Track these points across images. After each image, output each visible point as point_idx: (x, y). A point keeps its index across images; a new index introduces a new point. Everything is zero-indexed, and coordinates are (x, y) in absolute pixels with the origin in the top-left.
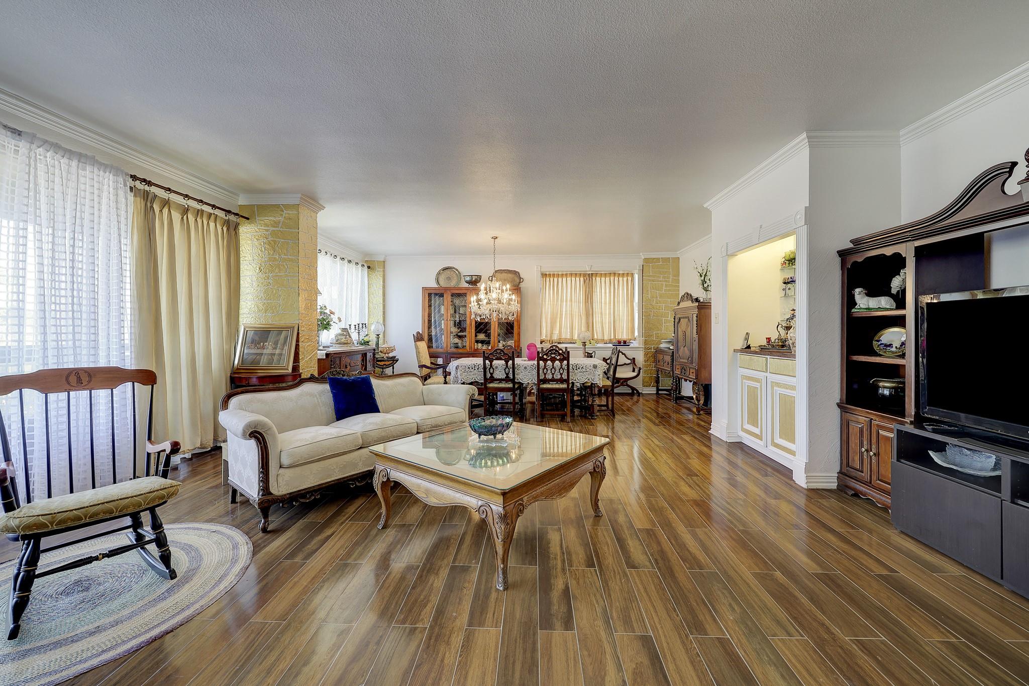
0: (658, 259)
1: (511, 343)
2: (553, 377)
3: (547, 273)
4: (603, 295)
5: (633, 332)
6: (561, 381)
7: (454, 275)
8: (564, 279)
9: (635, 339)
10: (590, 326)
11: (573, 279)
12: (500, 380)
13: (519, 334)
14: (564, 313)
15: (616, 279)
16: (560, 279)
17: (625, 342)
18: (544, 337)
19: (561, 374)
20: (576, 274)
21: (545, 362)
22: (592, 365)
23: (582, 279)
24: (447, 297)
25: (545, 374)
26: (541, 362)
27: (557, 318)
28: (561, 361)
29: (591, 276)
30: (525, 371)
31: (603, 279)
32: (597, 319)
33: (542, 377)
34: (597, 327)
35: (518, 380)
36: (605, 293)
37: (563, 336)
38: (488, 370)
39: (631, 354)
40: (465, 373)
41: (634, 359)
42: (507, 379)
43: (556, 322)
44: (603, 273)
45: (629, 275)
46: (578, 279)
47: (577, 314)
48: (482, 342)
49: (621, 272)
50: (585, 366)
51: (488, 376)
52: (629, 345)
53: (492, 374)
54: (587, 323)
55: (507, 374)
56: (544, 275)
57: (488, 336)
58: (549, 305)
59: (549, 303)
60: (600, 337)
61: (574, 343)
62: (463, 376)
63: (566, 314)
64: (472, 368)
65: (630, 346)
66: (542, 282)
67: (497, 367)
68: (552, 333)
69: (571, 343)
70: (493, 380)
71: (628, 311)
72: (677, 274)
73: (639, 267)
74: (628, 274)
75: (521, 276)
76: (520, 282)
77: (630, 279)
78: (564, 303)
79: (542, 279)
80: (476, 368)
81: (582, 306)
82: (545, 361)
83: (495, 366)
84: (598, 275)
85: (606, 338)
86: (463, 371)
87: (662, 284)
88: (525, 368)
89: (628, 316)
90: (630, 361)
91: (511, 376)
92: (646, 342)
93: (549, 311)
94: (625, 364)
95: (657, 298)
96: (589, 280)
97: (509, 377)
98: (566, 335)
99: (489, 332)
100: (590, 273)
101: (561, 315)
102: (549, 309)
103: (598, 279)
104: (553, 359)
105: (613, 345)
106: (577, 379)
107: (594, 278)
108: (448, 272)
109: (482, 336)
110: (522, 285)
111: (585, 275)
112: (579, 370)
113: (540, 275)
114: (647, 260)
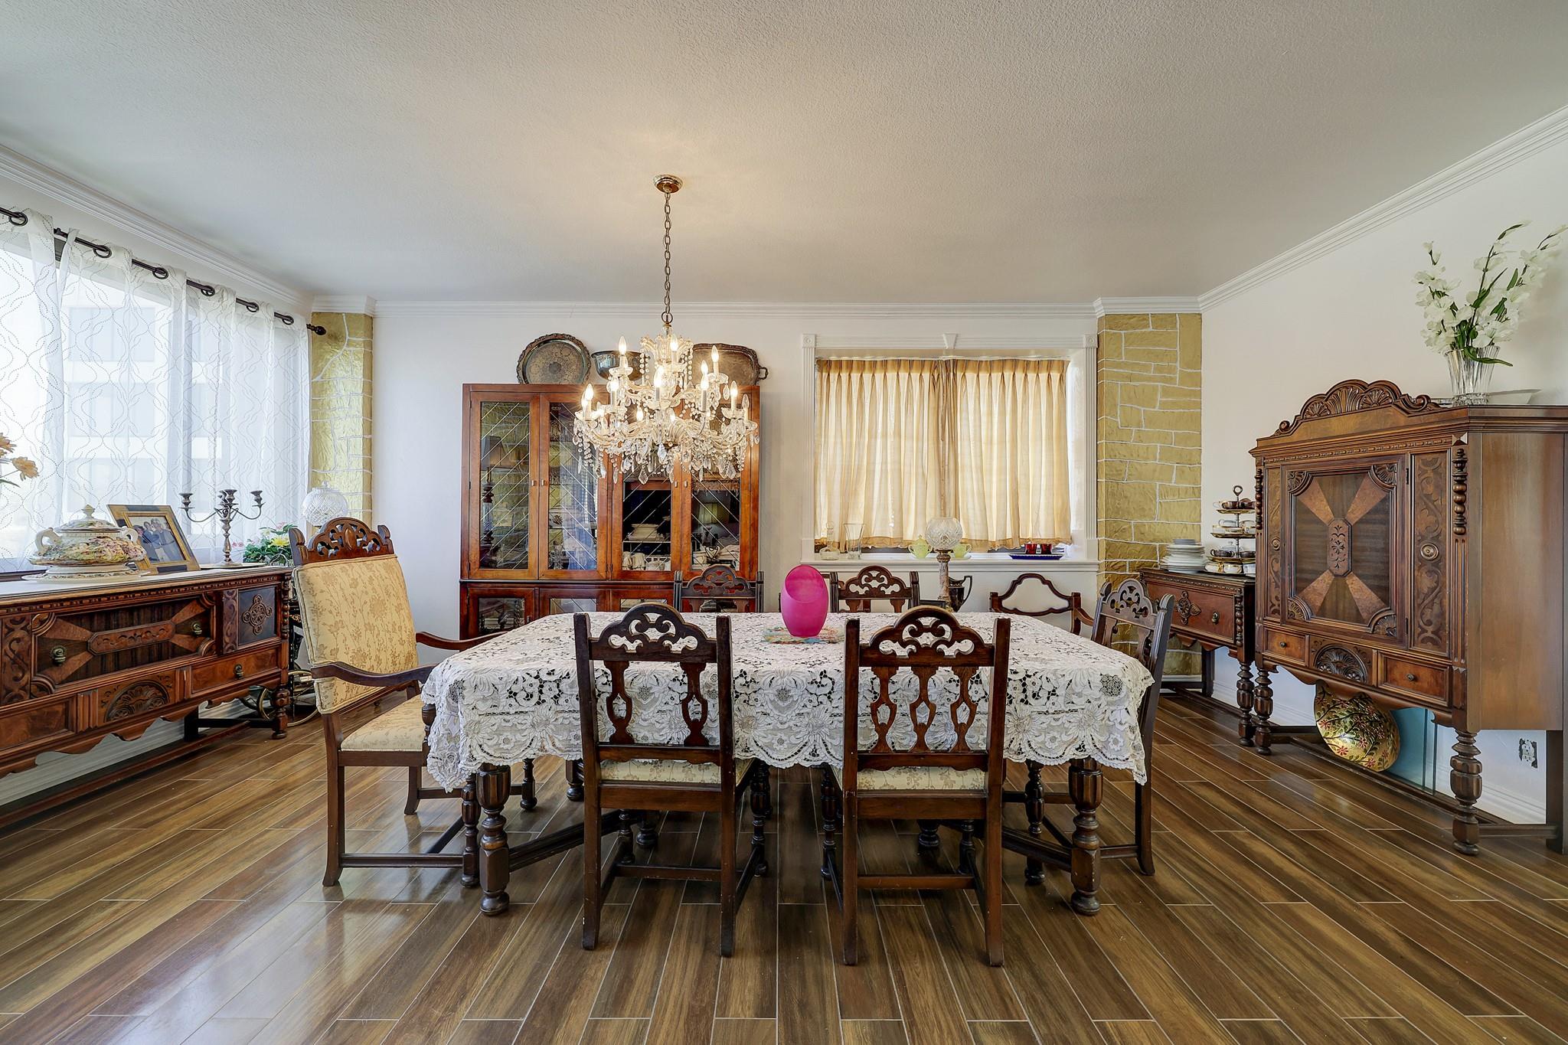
0: (1144, 317)
1: (730, 552)
2: (921, 743)
3: (833, 358)
4: (984, 419)
5: (1065, 521)
6: (960, 758)
7: (571, 357)
8: (879, 376)
9: (1070, 541)
10: (947, 504)
11: (903, 375)
12: (662, 753)
13: (755, 526)
14: (878, 468)
15: (1020, 375)
16: (867, 376)
17: (1046, 549)
18: (822, 534)
19: (961, 730)
20: (911, 363)
21: (885, 671)
22: (1097, 681)
23: (926, 376)
24: (538, 415)
25: (882, 729)
26: (866, 674)
27: (858, 481)
28: (964, 666)
29: (952, 366)
30: (781, 710)
31: (984, 376)
32: (968, 483)
33: (866, 739)
34: (969, 505)
35: (746, 750)
36: (990, 413)
37: (876, 532)
38: (602, 702)
39: (1068, 584)
40: (493, 720)
41: (1077, 596)
42: (695, 748)
43: (855, 492)
44: (983, 358)
45: (1055, 365)
46: (915, 375)
47: (914, 471)
48: (647, 549)
49: (1033, 358)
50: (1064, 681)
51: (606, 730)
52: (1057, 558)
53: (621, 723)
54: (942, 497)
55: (696, 726)
56: (824, 365)
57: (665, 529)
58: (839, 446)
59: (839, 440)
60: (976, 534)
61: (906, 550)
62: (484, 734)
63: (884, 471)
64: (529, 696)
65: (1061, 561)
66: (818, 382)
67: (645, 691)
68: (844, 524)
69: (896, 550)
70: (625, 746)
71: (1051, 463)
72: (1195, 360)
73: (1089, 339)
74: (1050, 362)
75: (762, 363)
76: (758, 379)
77: (1055, 376)
78: (879, 441)
79: (817, 374)
80: (547, 695)
81: (928, 446)
82: (886, 665)
83: (639, 683)
84: (971, 364)
85: (994, 536)
86: (483, 707)
87: (1155, 389)
88: (783, 694)
89: (1050, 475)
90: (1065, 604)
91: (713, 732)
92: (1110, 550)
93: (838, 463)
94: (1052, 611)
95: (1139, 425)
96: (948, 377)
97: (705, 742)
98: (883, 528)
99: (666, 518)
100: (951, 357)
101: (870, 473)
102: (838, 459)
103: (970, 375)
104: (924, 659)
105: (1014, 557)
106: (1025, 748)
107: (959, 375)
108: (553, 349)
109: (645, 532)
110: (765, 387)
111: (934, 366)
112: (1036, 705)
113: (813, 362)
114: (1111, 321)
